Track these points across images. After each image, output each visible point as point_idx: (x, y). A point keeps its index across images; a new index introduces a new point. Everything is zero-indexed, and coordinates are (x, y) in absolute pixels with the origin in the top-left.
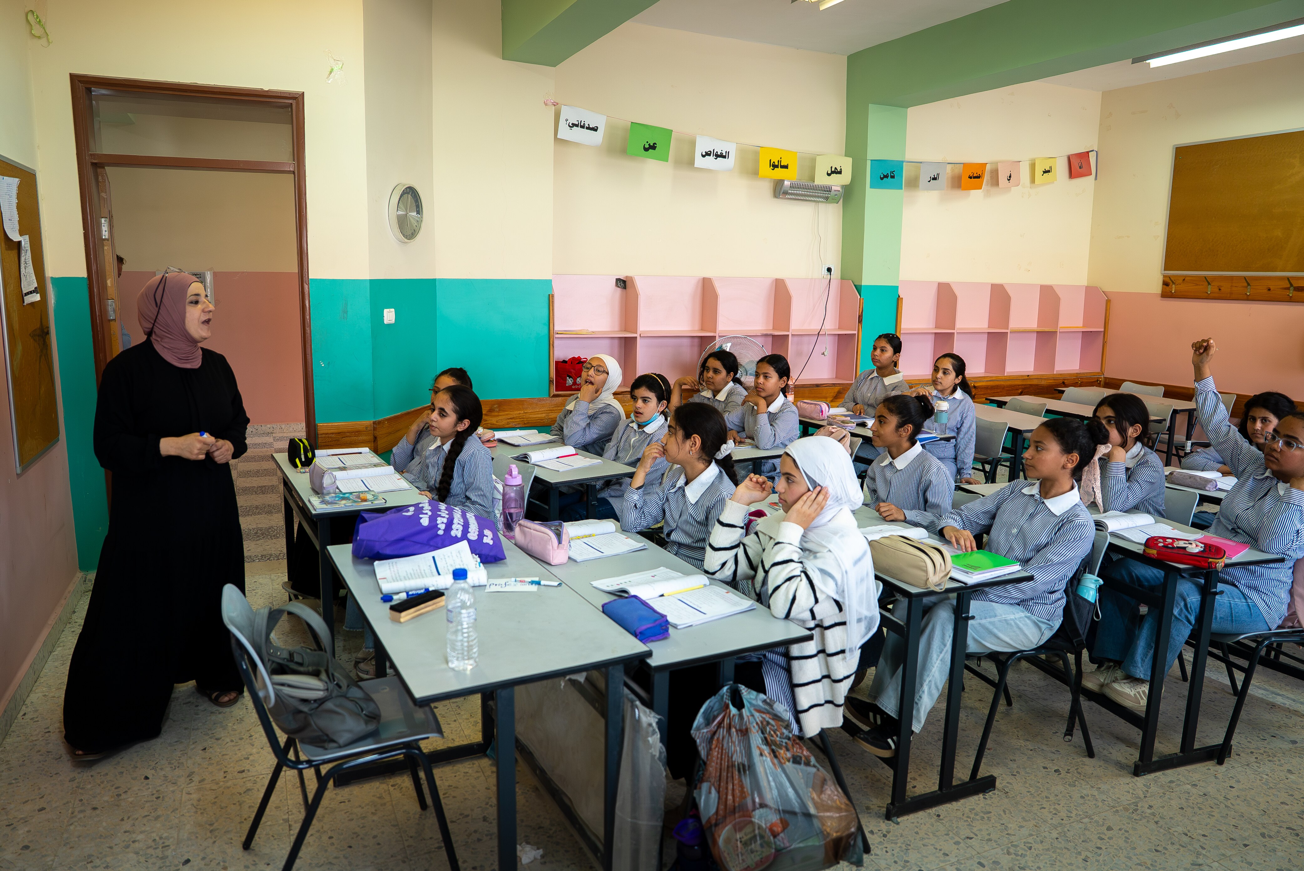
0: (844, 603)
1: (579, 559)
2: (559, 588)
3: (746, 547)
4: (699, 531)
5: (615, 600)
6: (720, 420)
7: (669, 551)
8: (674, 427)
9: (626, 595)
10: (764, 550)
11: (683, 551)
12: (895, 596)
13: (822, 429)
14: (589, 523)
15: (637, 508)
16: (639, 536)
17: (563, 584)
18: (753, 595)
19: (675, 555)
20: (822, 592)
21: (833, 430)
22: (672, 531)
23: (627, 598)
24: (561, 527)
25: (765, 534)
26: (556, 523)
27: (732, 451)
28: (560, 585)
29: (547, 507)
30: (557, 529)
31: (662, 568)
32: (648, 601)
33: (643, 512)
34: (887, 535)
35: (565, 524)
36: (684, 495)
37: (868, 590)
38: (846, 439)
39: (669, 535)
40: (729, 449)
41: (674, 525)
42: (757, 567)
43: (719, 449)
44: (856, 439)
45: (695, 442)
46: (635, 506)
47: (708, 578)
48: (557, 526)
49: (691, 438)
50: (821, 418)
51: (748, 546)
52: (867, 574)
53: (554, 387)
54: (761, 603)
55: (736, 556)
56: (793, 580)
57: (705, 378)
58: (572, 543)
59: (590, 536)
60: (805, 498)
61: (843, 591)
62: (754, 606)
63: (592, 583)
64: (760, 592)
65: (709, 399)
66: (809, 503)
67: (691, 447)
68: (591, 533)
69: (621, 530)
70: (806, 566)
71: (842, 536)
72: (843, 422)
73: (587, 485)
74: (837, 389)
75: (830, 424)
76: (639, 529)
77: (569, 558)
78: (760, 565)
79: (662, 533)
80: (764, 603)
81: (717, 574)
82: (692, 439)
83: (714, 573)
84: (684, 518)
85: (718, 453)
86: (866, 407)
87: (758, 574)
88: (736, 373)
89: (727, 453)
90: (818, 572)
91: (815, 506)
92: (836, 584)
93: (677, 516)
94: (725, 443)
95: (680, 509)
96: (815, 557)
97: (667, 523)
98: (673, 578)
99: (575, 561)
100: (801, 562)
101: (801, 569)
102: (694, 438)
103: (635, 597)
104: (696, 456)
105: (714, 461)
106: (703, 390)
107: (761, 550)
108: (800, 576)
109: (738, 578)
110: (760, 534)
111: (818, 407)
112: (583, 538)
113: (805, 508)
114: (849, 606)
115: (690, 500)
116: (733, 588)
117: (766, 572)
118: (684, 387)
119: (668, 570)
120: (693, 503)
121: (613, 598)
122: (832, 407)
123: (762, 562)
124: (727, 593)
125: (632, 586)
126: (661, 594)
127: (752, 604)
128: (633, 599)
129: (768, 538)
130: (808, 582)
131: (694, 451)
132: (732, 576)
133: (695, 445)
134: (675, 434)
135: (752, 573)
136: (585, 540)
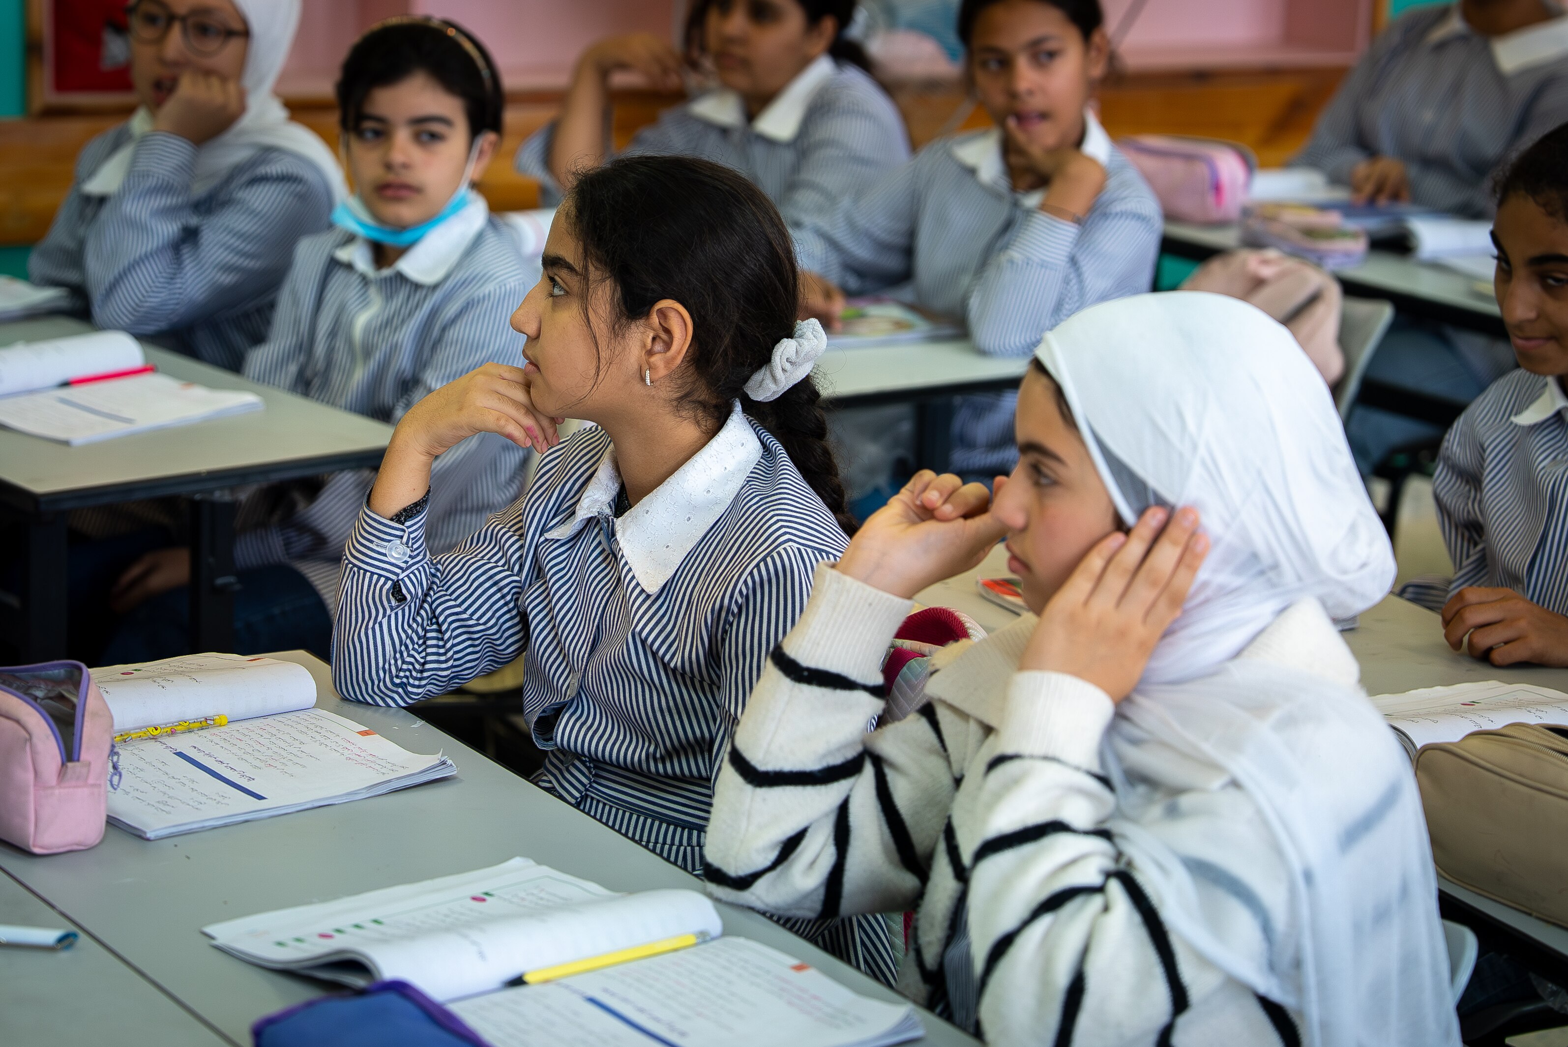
0: (1301, 1013)
1: (154, 825)
2: (64, 956)
3: (888, 771)
4: (677, 710)
5: (310, 1004)
6: (769, 230)
7: (551, 790)
8: (578, 266)
9: (359, 982)
10: (958, 782)
11: (610, 789)
12: (1536, 997)
13: (1216, 267)
14: (201, 669)
15: (402, 599)
16: (419, 724)
17: (83, 938)
18: (912, 977)
19: (577, 806)
20: (1204, 961)
21: (1266, 272)
22: (558, 711)
23: (361, 993)
24: (77, 684)
25: (964, 715)
26: (57, 668)
27: (816, 367)
28: (67, 941)
29: (14, 601)
30: (61, 698)
31: (517, 862)
32: (455, 1009)
33: (434, 617)
34: (1497, 722)
35: (95, 673)
36: (612, 556)
37: (1409, 962)
38: (1320, 310)
39: (547, 723)
40: (807, 358)
41: (567, 685)
42: (930, 857)
43: (765, 359)
44: (1362, 308)
45: (668, 331)
46: (396, 590)
47: (717, 900)
48: (57, 682)
49: (647, 314)
50: (1215, 214)
51: (892, 766)
52: (1405, 891)
53: (45, 75)
54: (948, 1015)
55: (843, 810)
56: (1070, 907)
57: (713, 41)
58: (126, 759)
59: (206, 723)
60: (1095, 562)
61: (1298, 964)
62: (914, 1026)
63: (209, 930)
64: (941, 965)
65: (724, 131)
66: (1115, 583)
67: (650, 353)
68: (209, 711)
69: (335, 700)
70: (1132, 851)
71: (1288, 722)
72: (1311, 233)
73: (196, 506)
74: (1284, 90)
75: (1254, 243)
76: (418, 692)
77: (113, 822)
78: (942, 847)
79: (519, 709)
80: (958, 1015)
81: (760, 886)
82: (655, 319)
83: (744, 883)
84: (610, 650)
85: (757, 377)
86: (1413, 172)
87: (931, 885)
88: (845, 18)
89: (799, 375)
90: (1181, 875)
91: (1143, 593)
92: (1267, 928)
93: (579, 648)
94: (790, 335)
95: (595, 613)
96: (1173, 812)
97: (535, 671)
98: (567, 906)
99: (137, 835)
100: (1104, 834)
101: (1109, 865)
102: (662, 314)
103: (400, 988)
104: (668, 392)
105: (738, 407)
106: (703, 92)
107: (947, 780)
108: (1100, 890)
109: (846, 906)
110: (943, 715)
111: (1201, 170)
112: (173, 733)
113: (1104, 602)
114: (1324, 1026)
115: (641, 578)
116: (825, 949)
117: (962, 874)
118: (621, 80)
119: (545, 870)
120: (653, 588)
121: (301, 994)
122: (1266, 165)
123: (949, 833)
124: (799, 968)
125: (385, 940)
126: (511, 973)
127: (907, 1018)
128: (392, 999)
129: (974, 729)
130: (1137, 918)
131: (662, 372)
132: (822, 892)
133: (668, 345)
134: (584, 298)
135: (908, 881)
136: (183, 743)
